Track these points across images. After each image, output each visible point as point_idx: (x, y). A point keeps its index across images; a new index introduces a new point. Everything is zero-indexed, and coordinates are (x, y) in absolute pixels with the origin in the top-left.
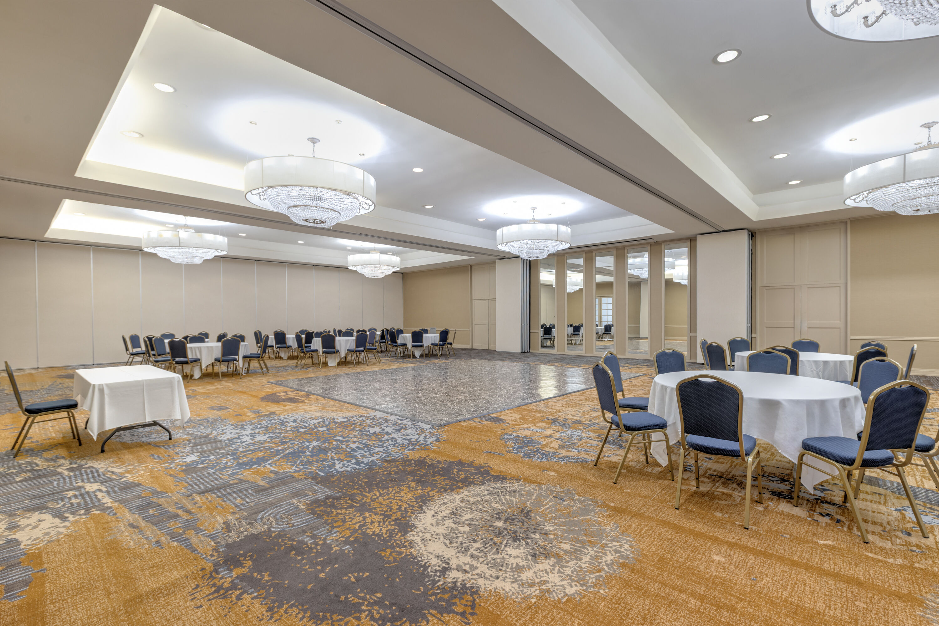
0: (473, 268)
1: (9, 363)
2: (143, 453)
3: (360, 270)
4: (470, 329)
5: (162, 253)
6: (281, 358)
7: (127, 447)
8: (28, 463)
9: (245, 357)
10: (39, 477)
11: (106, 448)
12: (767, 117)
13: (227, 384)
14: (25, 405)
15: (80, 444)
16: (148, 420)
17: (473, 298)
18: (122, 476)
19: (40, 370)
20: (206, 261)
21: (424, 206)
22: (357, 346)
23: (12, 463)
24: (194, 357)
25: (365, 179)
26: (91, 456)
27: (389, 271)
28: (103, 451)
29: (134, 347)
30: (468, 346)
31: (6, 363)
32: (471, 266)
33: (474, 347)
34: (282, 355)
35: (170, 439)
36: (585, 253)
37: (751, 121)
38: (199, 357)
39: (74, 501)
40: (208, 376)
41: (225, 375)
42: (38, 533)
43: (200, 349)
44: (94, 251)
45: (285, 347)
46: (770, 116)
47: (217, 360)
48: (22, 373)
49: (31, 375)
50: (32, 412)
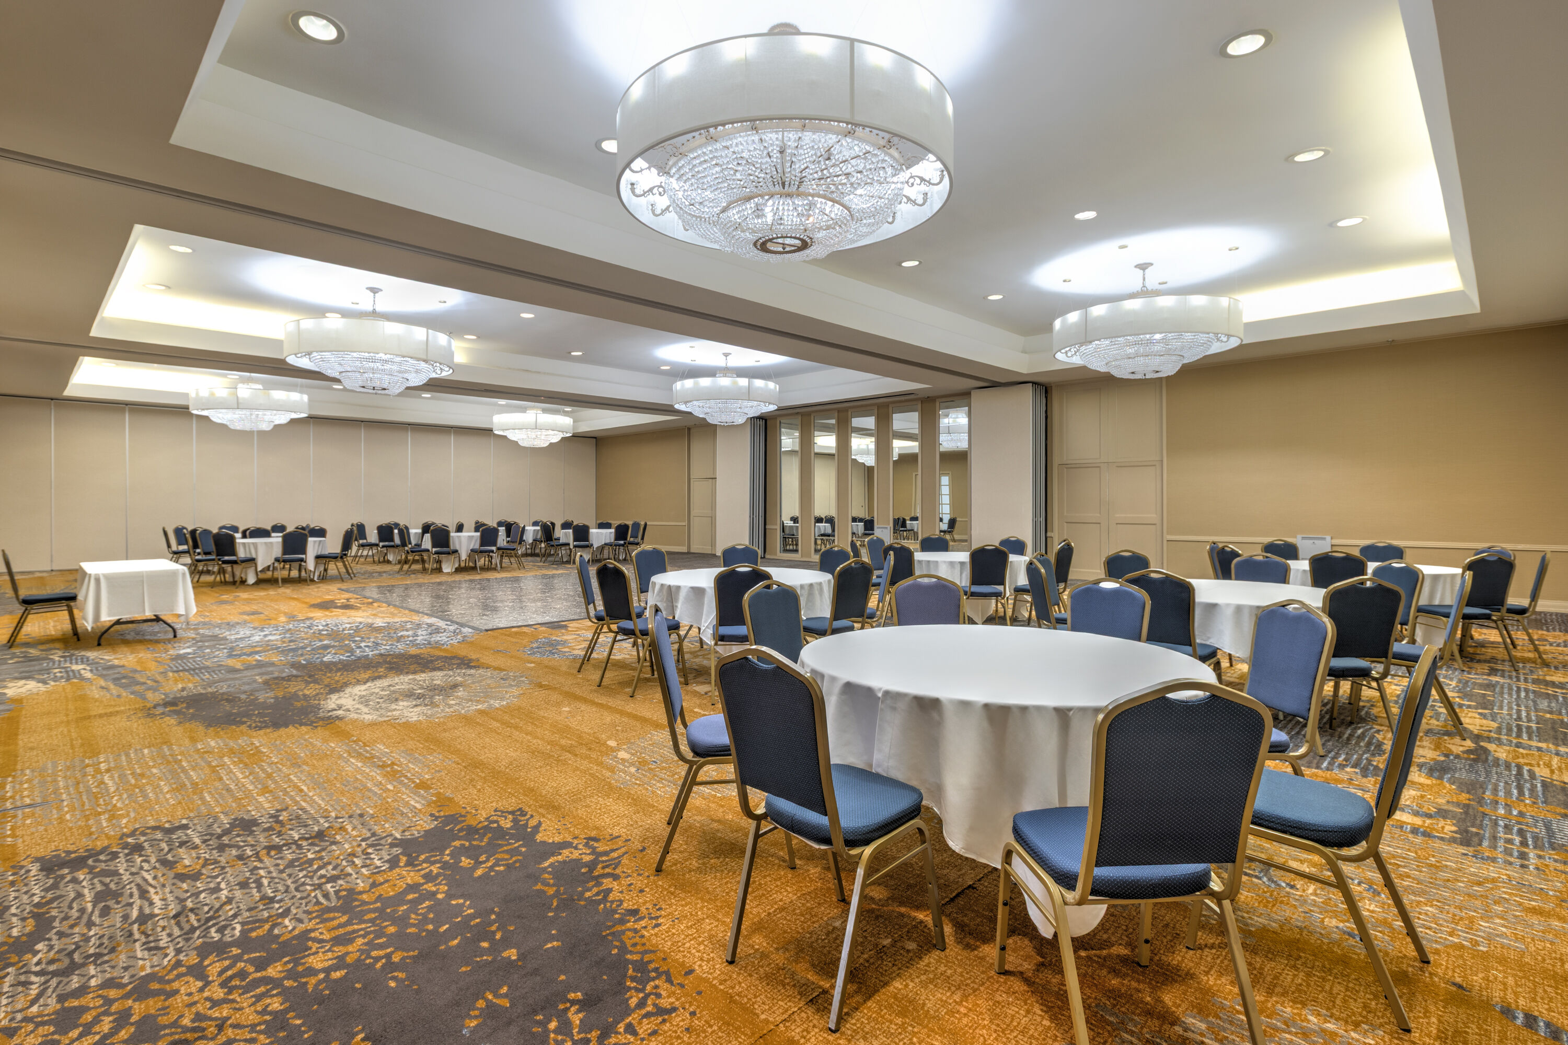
0: (692, 431)
1: (7, 552)
2: (139, 647)
3: (513, 436)
4: (685, 523)
5: (217, 416)
6: (389, 562)
7: (126, 642)
8: (22, 652)
9: (318, 557)
10: (30, 661)
11: (102, 641)
12: (916, 263)
13: (287, 591)
14: (21, 597)
15: (79, 640)
16: (149, 614)
17: (692, 477)
18: (109, 661)
19: (54, 573)
20: (277, 427)
21: (570, 353)
22: (482, 545)
23: (7, 652)
24: (248, 556)
25: (430, 338)
26: (88, 647)
27: (556, 438)
28: (99, 645)
29: (180, 543)
30: (684, 549)
31: (3, 551)
32: (689, 429)
33: (692, 551)
34: (390, 557)
35: (175, 636)
36: (838, 412)
37: (900, 264)
38: (254, 556)
39: (58, 675)
40: (266, 581)
41: (287, 581)
42: (23, 690)
43: (255, 545)
44: (131, 411)
45: (393, 546)
46: (920, 263)
47: (277, 560)
48: (31, 576)
49: (41, 578)
50: (28, 602)
